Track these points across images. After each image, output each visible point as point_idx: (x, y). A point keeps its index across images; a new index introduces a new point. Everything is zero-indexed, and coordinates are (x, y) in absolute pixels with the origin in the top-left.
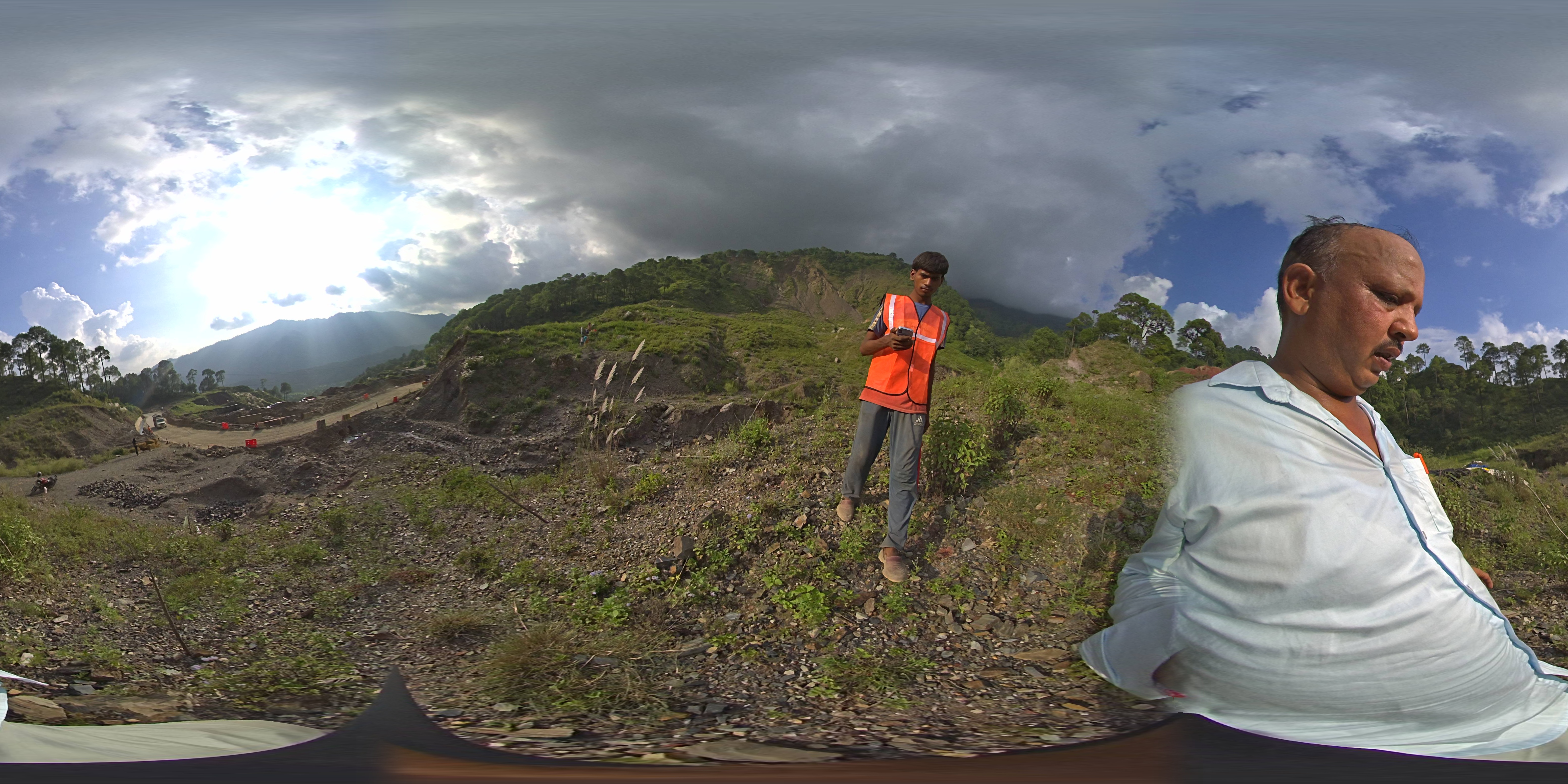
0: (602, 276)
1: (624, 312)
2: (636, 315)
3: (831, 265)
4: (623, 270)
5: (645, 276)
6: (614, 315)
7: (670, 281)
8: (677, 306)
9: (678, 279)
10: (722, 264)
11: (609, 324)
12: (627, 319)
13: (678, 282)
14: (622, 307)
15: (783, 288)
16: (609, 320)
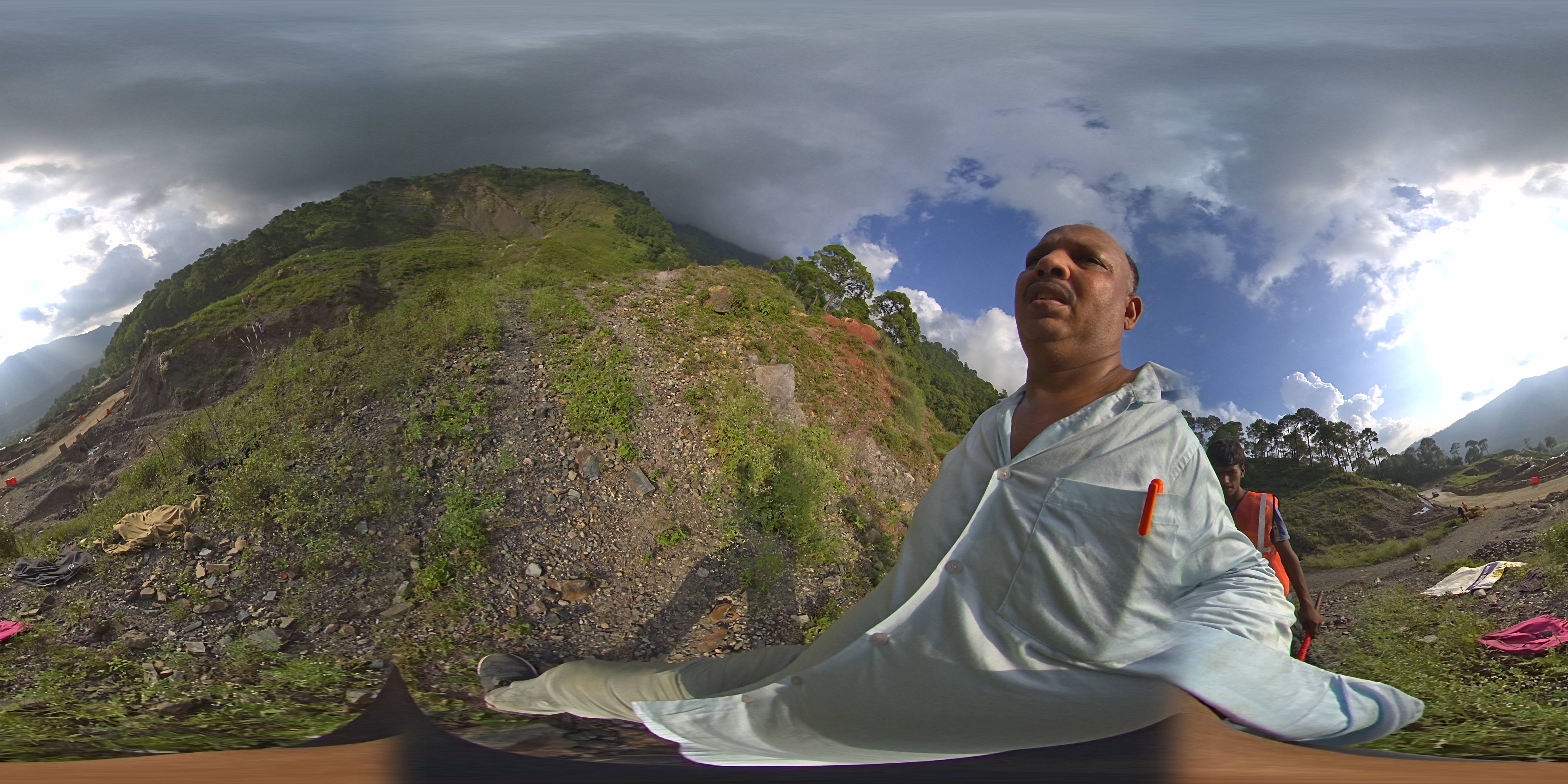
0: (242, 242)
1: (276, 271)
2: (288, 271)
3: (504, 182)
4: (261, 227)
5: (286, 229)
6: (268, 277)
7: (314, 227)
9: (324, 221)
10: (367, 197)
11: (266, 287)
12: (283, 276)
13: (324, 225)
14: (273, 267)
15: (447, 210)
16: (265, 283)
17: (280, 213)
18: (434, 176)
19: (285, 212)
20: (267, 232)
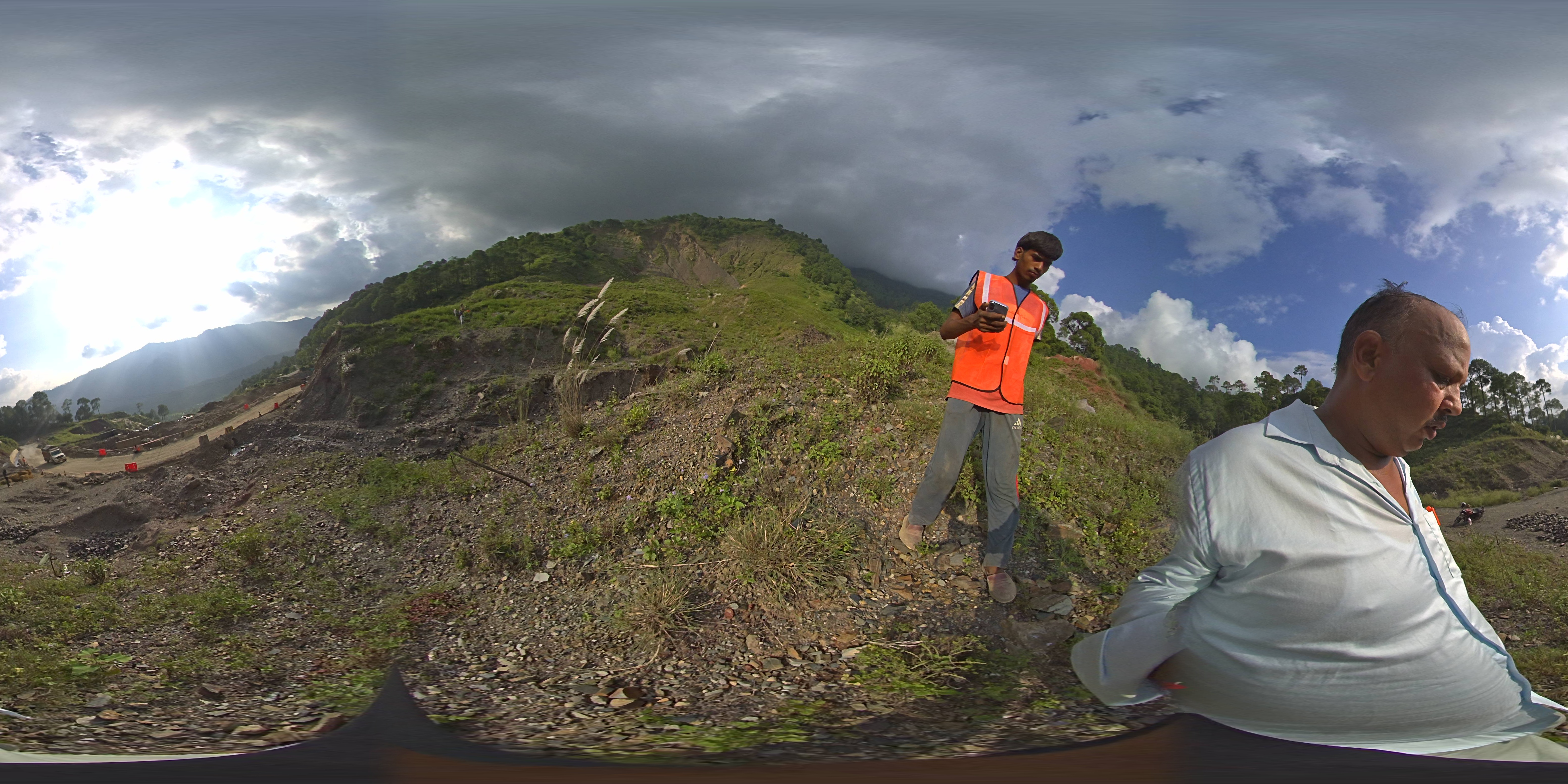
1: (494, 290)
2: (506, 292)
3: (704, 231)
6: (484, 295)
7: (534, 257)
8: (544, 280)
9: (544, 253)
10: (586, 235)
11: (481, 304)
12: (498, 297)
13: (543, 257)
14: (491, 287)
15: (653, 256)
16: (480, 301)
17: (505, 239)
18: (645, 222)
19: (509, 239)
20: (489, 254)
